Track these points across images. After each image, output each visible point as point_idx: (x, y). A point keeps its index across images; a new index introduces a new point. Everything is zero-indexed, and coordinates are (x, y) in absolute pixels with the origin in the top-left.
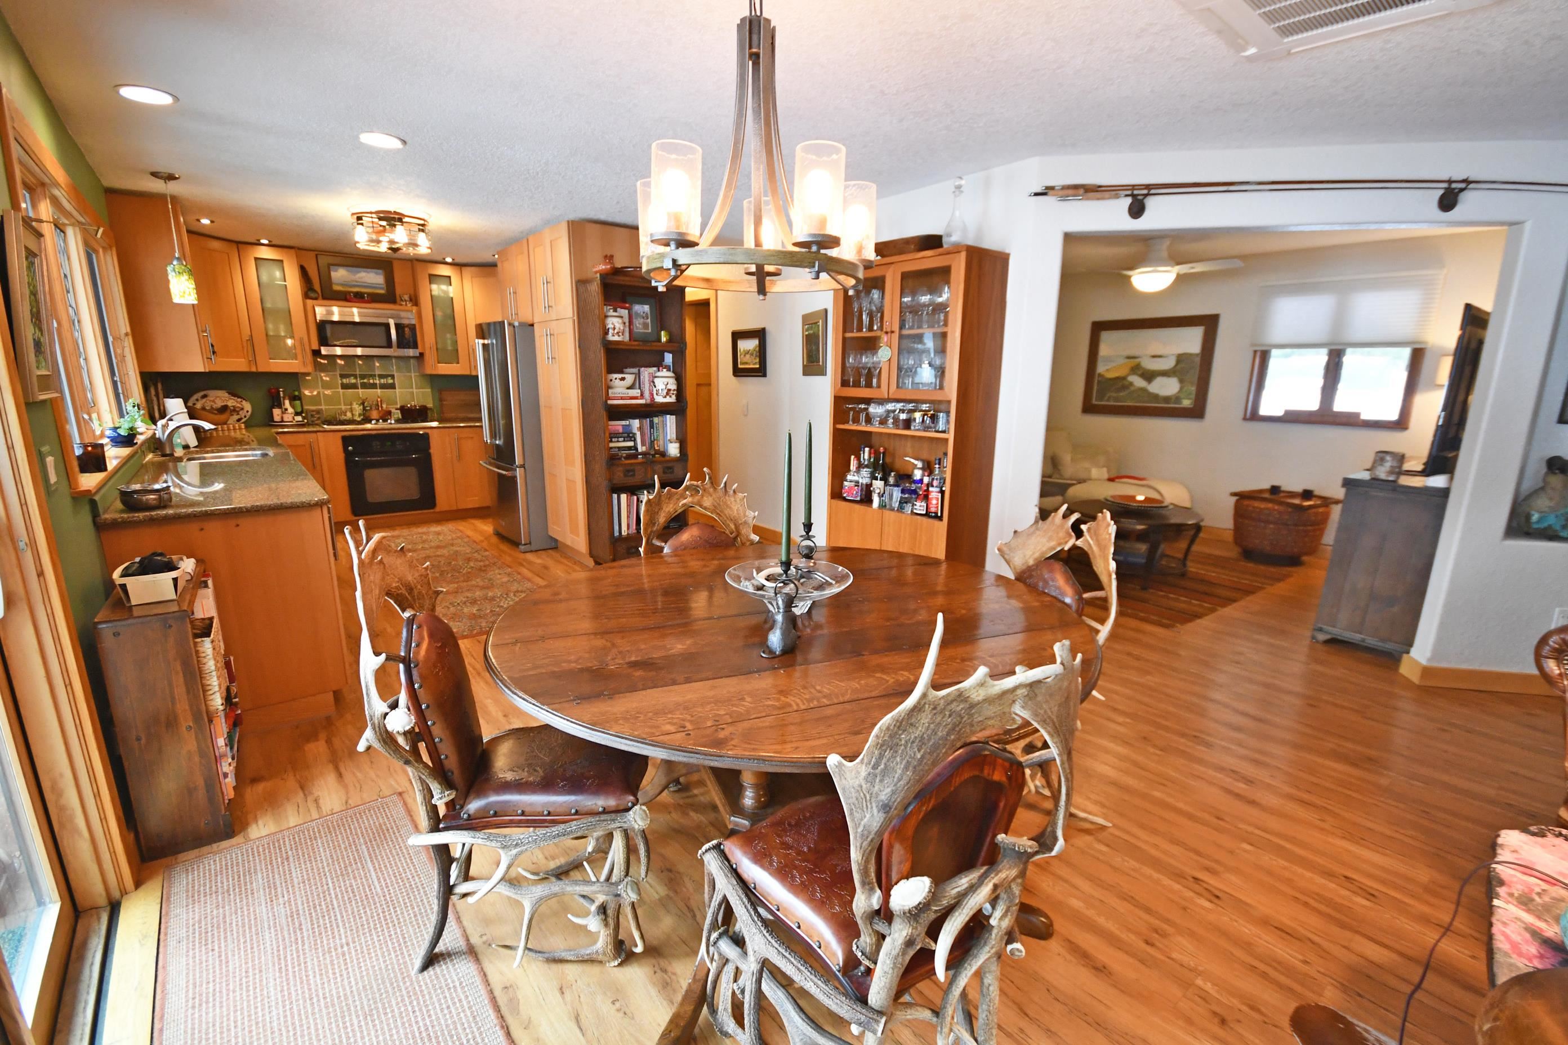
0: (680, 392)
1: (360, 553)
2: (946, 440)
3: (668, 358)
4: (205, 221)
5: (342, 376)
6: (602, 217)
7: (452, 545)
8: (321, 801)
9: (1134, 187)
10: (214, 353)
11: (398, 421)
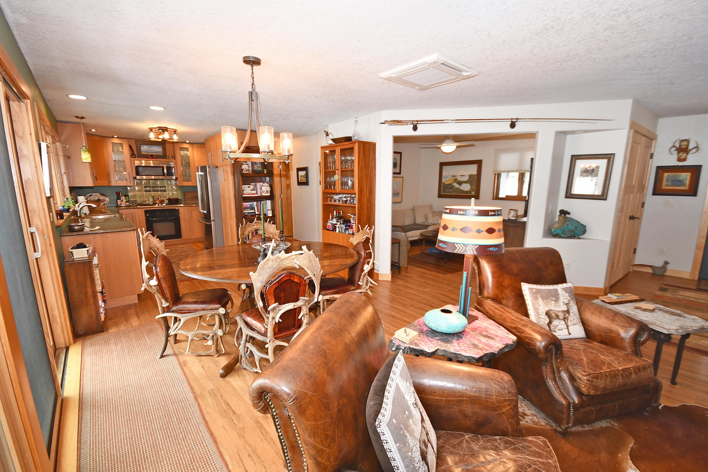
0: (272, 191)
1: (143, 237)
2: (355, 207)
3: (268, 179)
4: (93, 130)
5: (145, 187)
6: (241, 128)
7: (187, 251)
8: (132, 324)
9: (413, 121)
10: (96, 179)
11: (167, 204)
